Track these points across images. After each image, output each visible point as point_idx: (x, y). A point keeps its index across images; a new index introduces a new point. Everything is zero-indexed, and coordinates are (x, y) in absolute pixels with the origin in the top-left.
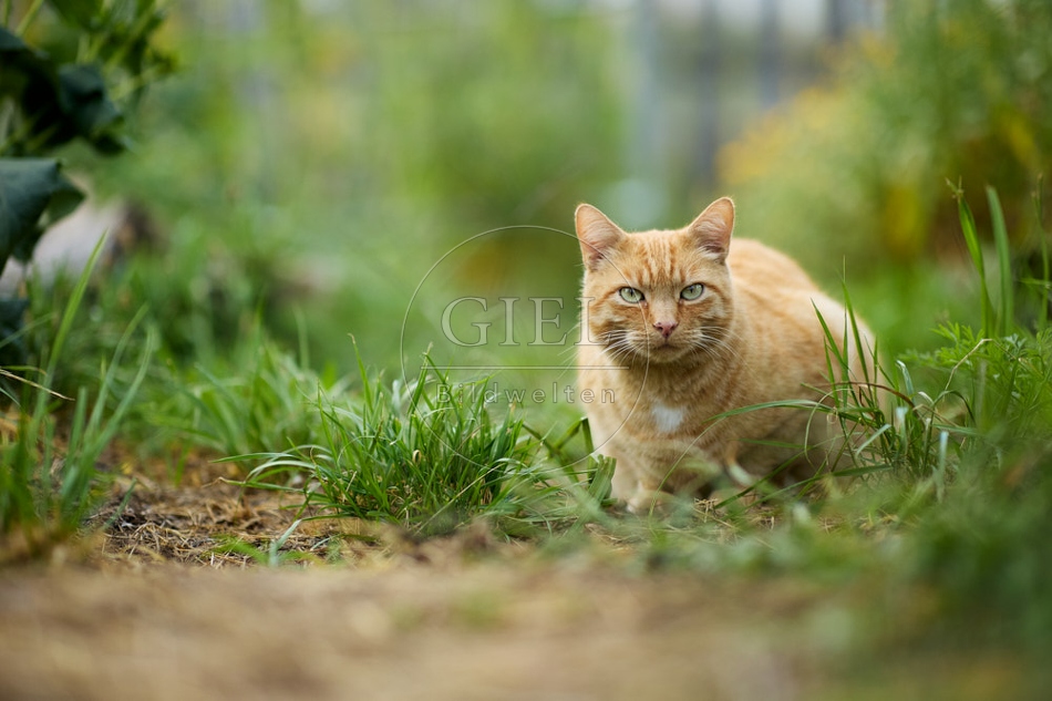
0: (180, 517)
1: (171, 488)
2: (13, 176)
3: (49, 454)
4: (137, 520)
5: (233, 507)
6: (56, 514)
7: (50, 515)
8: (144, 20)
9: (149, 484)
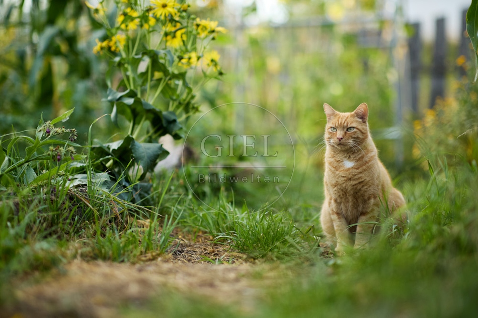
0: (194, 251)
1: (192, 243)
2: (149, 149)
3: (157, 232)
4: (182, 252)
5: (210, 249)
6: (159, 249)
7: (157, 250)
8: (190, 96)
9: (186, 242)
